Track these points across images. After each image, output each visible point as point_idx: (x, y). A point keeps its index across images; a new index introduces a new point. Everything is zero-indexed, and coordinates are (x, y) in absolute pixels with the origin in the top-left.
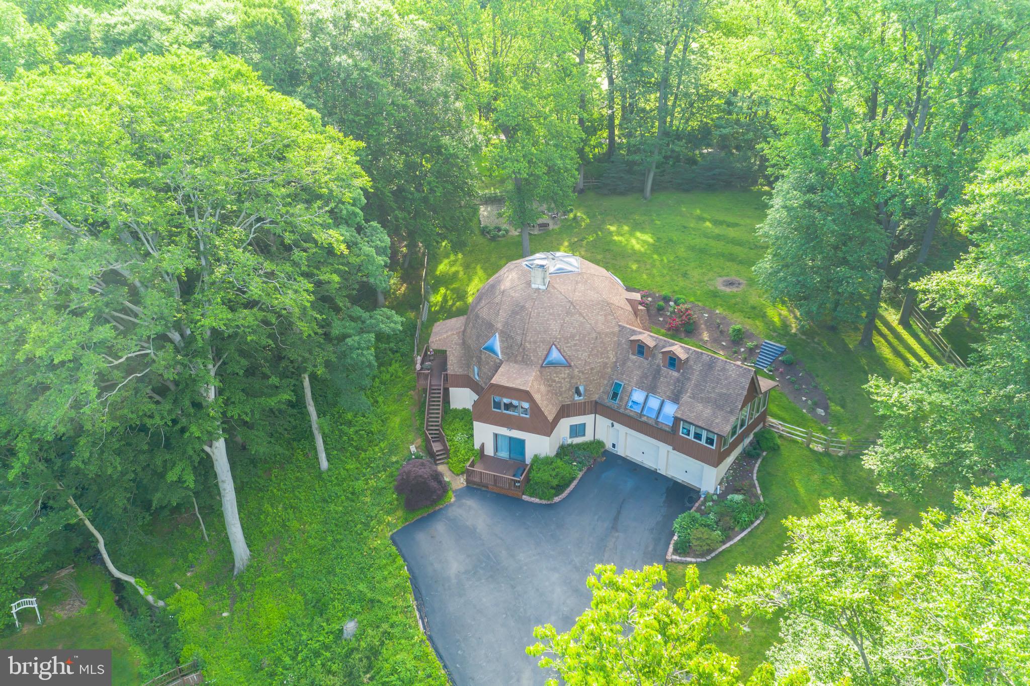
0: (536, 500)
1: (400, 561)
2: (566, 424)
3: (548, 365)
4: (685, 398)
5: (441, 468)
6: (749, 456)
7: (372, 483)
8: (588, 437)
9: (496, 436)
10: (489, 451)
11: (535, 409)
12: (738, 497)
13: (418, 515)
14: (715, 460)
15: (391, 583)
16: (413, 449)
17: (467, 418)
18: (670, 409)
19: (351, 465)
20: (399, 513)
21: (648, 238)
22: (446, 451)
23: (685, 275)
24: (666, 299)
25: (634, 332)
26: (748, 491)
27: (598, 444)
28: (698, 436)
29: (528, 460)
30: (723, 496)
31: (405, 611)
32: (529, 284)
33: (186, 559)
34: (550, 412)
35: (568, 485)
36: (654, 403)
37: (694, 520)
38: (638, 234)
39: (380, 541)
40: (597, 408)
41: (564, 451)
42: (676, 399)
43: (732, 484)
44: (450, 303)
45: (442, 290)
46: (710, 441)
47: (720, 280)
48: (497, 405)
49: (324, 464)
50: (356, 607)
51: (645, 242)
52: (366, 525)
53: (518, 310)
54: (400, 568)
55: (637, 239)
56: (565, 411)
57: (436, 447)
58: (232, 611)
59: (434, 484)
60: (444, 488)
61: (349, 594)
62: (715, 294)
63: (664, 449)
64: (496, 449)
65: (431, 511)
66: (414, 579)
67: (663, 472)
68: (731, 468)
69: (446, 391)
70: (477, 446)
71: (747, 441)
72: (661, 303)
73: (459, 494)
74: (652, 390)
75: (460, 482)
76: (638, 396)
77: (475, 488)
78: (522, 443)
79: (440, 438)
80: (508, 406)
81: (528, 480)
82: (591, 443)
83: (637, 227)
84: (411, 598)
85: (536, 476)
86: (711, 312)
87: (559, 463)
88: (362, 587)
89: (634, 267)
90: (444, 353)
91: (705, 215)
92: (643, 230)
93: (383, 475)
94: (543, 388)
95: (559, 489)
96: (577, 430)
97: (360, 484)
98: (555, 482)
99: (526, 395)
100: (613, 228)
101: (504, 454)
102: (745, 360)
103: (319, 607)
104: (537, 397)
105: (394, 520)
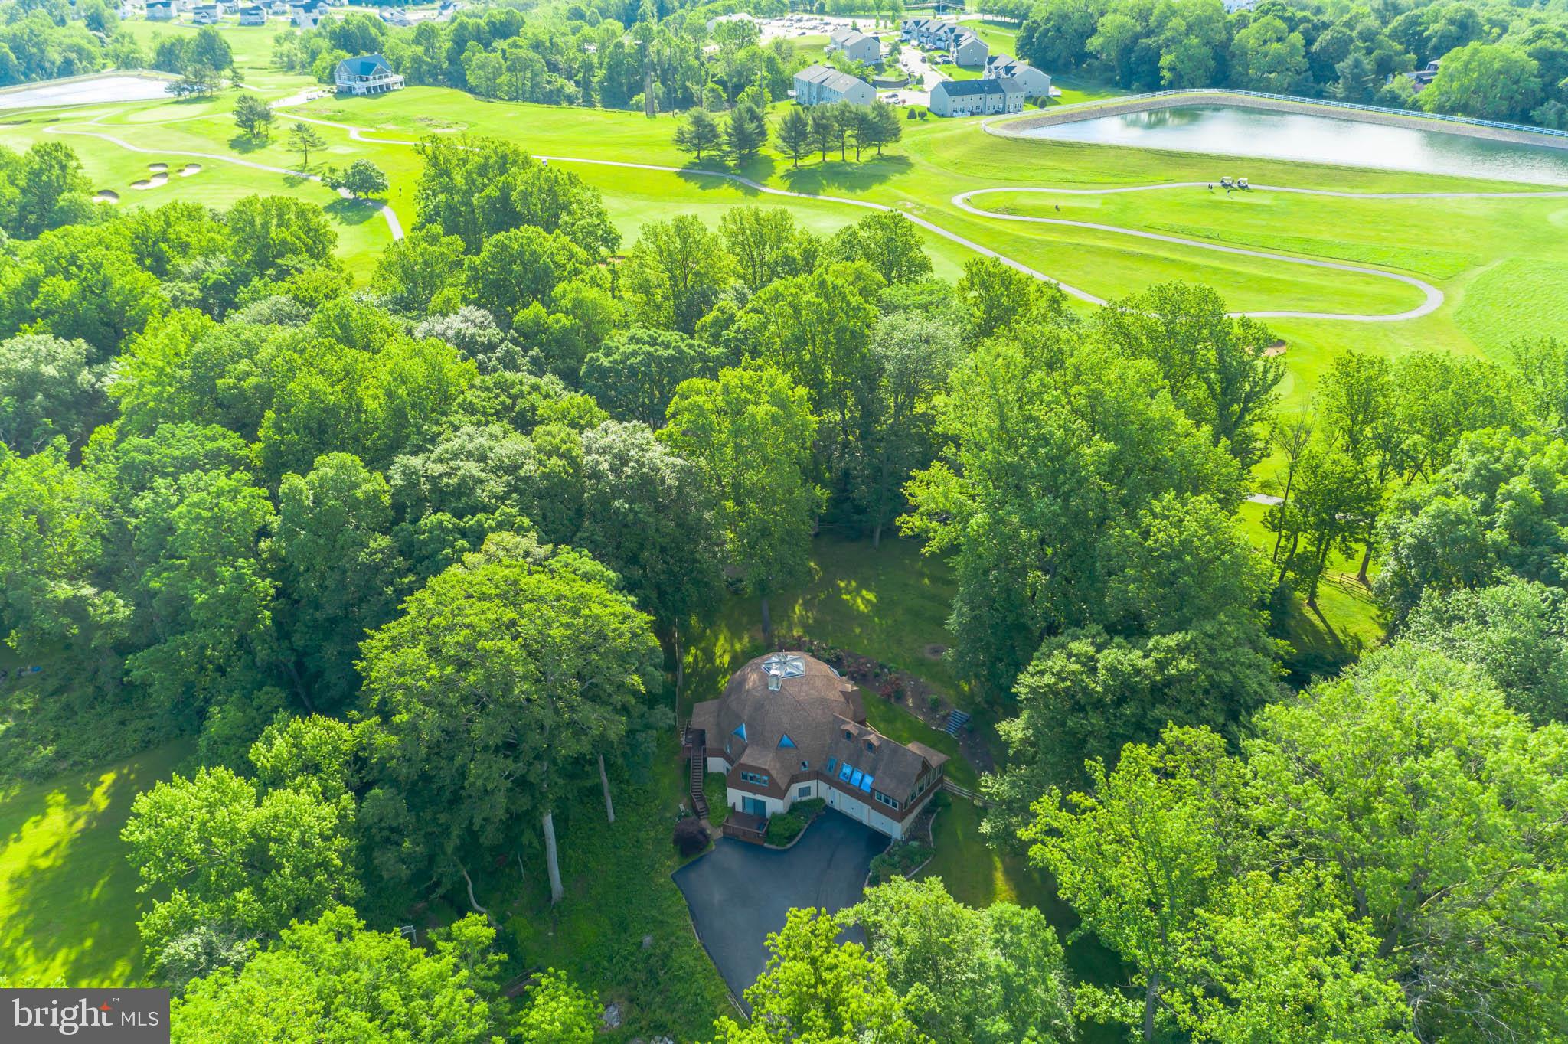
0: (773, 847)
1: (680, 894)
2: (795, 788)
3: (781, 747)
4: (879, 773)
5: (704, 823)
6: (927, 812)
7: (652, 834)
8: (813, 796)
9: (744, 798)
10: (739, 808)
11: (772, 781)
12: (915, 844)
13: (689, 860)
14: (900, 818)
15: (674, 909)
16: (682, 807)
17: (722, 782)
18: (869, 780)
19: (634, 818)
20: (676, 858)
21: (871, 597)
22: (706, 809)
23: (900, 642)
24: (882, 667)
25: (844, 722)
26: (923, 840)
27: (820, 801)
28: (887, 801)
29: (768, 814)
30: (906, 843)
31: (686, 928)
32: (767, 686)
33: (511, 893)
34: (783, 784)
35: (796, 835)
36: (858, 775)
37: (884, 861)
38: (864, 592)
39: (663, 879)
40: (818, 775)
41: (795, 808)
42: (872, 774)
43: (912, 834)
44: (701, 665)
45: (693, 650)
46: (895, 805)
47: (928, 647)
48: (745, 777)
49: (612, 817)
50: (650, 926)
51: (869, 601)
52: (652, 867)
53: (759, 706)
54: (680, 899)
55: (863, 598)
56: (795, 779)
57: (699, 806)
58: (554, 931)
59: (701, 837)
60: (707, 838)
61: (645, 917)
62: (921, 663)
63: (866, 807)
64: (744, 807)
65: (697, 857)
66: (690, 907)
67: (866, 822)
68: (915, 821)
69: (705, 760)
70: (730, 805)
71: (927, 800)
72: (878, 670)
73: (718, 843)
74: (856, 765)
75: (718, 834)
76: (847, 770)
77: (729, 838)
78: (764, 803)
79: (701, 799)
80: (752, 778)
81: (767, 832)
82: (814, 800)
83: (864, 584)
84: (689, 919)
85: (774, 829)
86: (916, 681)
87: (790, 818)
88: (654, 912)
89: (857, 631)
90: (703, 732)
91: (925, 570)
92: (869, 590)
93: (660, 828)
94: (778, 765)
95: (790, 839)
96: (804, 792)
97: (642, 835)
98: (787, 834)
99: (766, 772)
100: (842, 584)
101: (750, 811)
102: (939, 725)
103: (622, 926)
104: (774, 773)
105: (672, 863)
